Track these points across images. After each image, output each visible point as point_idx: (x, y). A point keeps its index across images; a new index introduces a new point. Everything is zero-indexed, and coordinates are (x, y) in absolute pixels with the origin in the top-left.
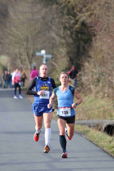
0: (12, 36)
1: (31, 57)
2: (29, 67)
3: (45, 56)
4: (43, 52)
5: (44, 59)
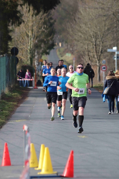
0: (81, 33)
1: (100, 54)
2: (98, 64)
3: (116, 53)
4: (115, 48)
5: (116, 56)
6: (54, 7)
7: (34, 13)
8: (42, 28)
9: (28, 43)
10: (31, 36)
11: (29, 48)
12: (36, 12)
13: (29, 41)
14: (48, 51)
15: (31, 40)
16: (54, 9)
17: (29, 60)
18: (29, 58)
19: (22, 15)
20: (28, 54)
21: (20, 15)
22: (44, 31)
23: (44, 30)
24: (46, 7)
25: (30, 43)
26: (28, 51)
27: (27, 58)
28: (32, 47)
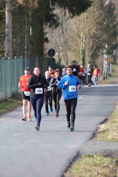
6: (86, 10)
7: (70, 16)
8: (93, 30)
9: (80, 44)
10: (82, 37)
11: (81, 49)
12: (71, 15)
13: (81, 42)
14: (111, 51)
15: (82, 40)
16: (86, 12)
17: (81, 60)
18: (81, 58)
19: (58, 18)
20: (80, 54)
21: (57, 18)
22: (95, 33)
23: (94, 31)
24: (78, 10)
25: (82, 44)
26: (81, 51)
27: (80, 58)
28: (83, 48)
